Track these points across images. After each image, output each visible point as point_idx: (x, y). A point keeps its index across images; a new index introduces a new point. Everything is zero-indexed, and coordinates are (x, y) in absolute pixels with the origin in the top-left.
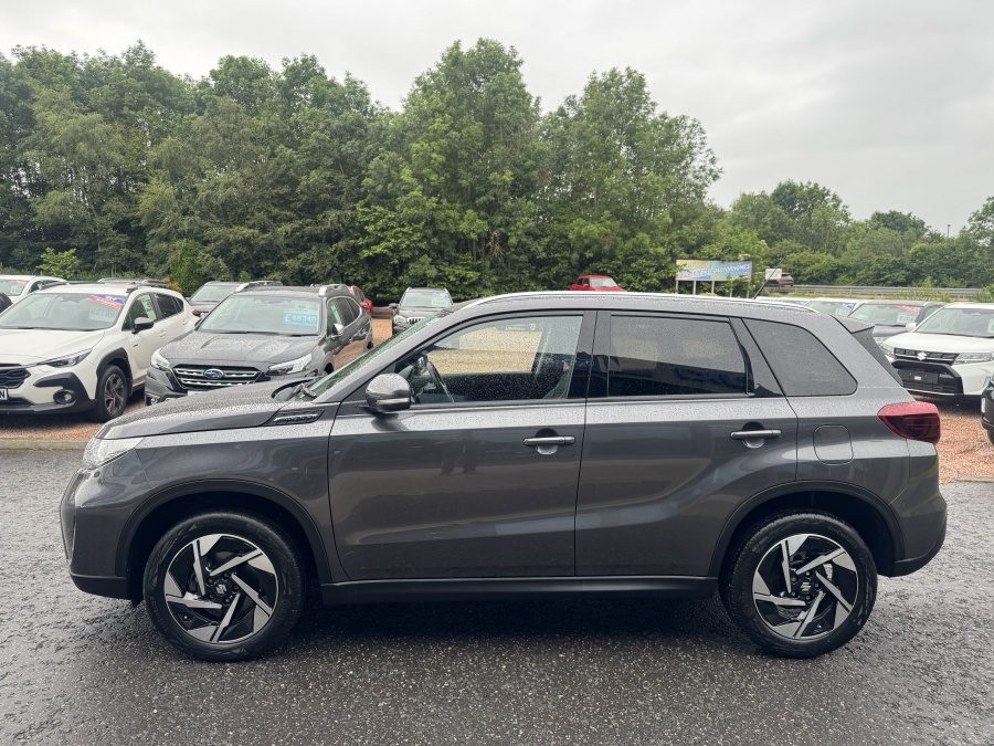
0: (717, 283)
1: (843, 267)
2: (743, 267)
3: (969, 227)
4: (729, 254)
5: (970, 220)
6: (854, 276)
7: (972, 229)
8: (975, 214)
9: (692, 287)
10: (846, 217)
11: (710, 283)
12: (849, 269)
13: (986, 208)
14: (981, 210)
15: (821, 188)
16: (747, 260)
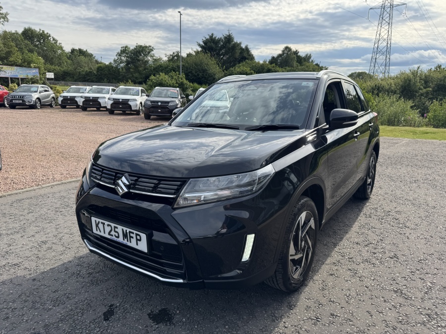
0: (23, 79)
1: (67, 73)
2: (34, 71)
3: (116, 58)
4: (26, 64)
5: (117, 55)
6: (73, 77)
7: (117, 59)
8: (118, 53)
9: (8, 81)
10: (61, 48)
11: (18, 79)
12: (70, 74)
13: (121, 51)
14: (120, 51)
15: (46, 33)
16: (35, 67)
